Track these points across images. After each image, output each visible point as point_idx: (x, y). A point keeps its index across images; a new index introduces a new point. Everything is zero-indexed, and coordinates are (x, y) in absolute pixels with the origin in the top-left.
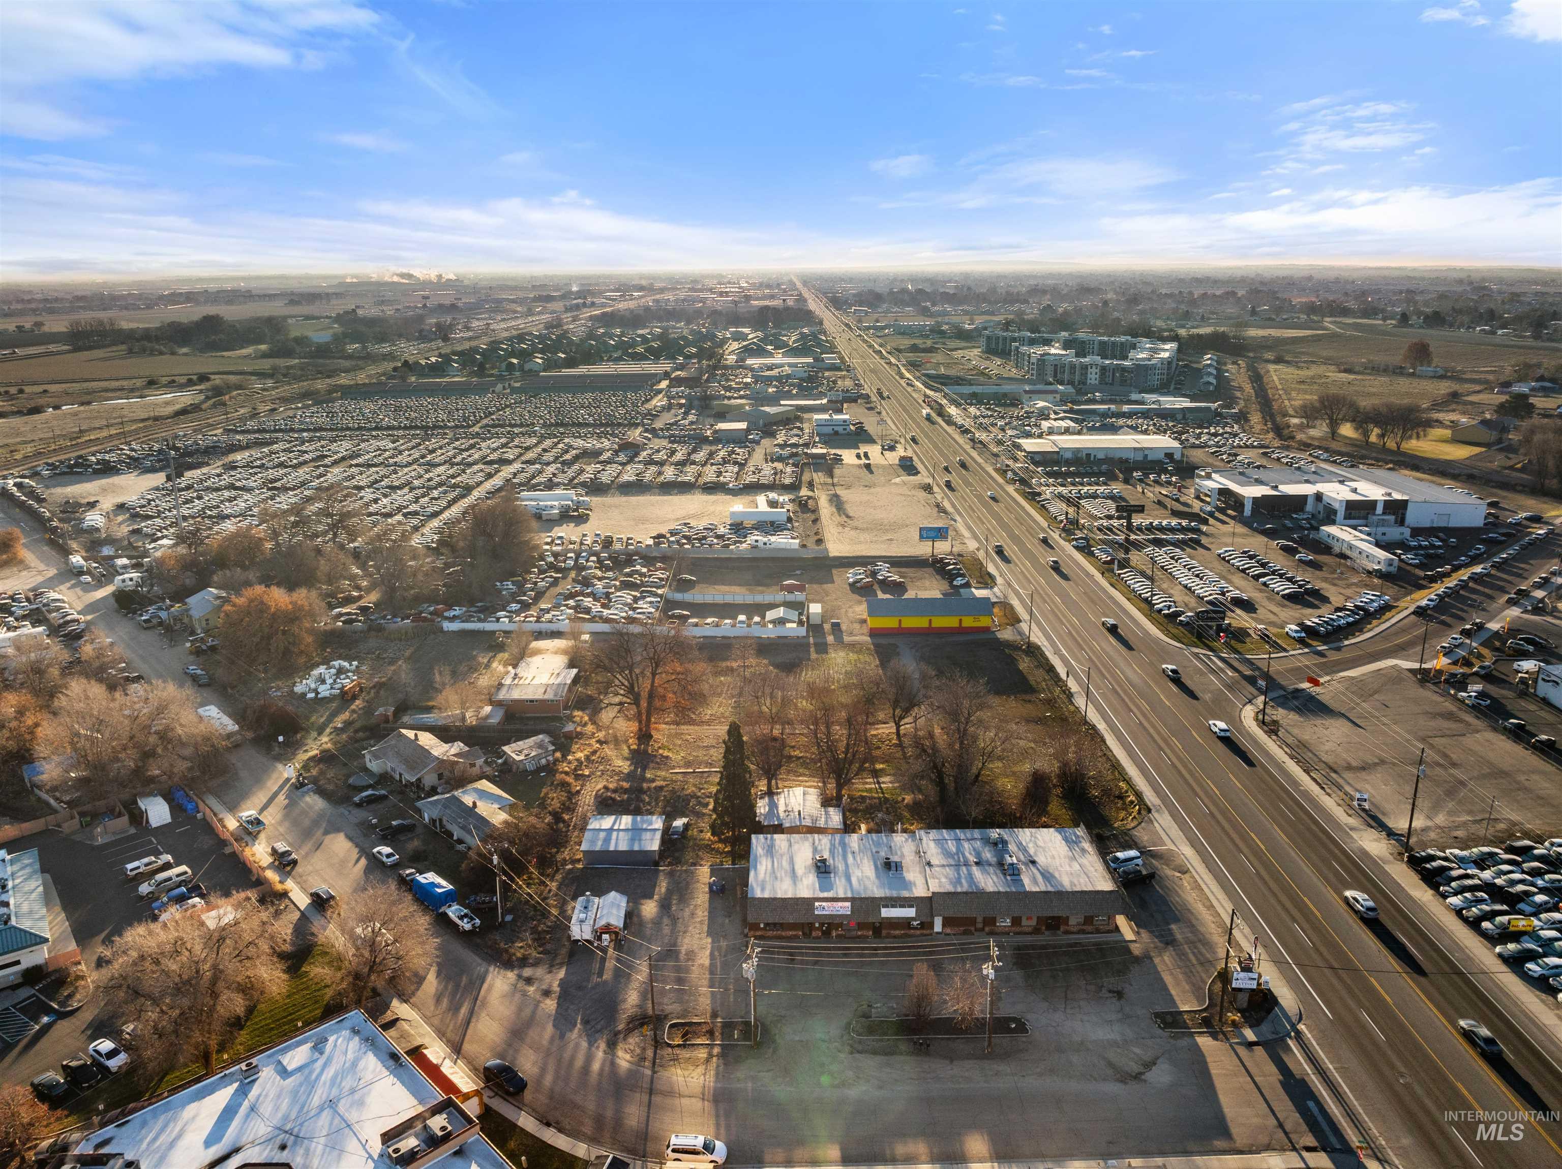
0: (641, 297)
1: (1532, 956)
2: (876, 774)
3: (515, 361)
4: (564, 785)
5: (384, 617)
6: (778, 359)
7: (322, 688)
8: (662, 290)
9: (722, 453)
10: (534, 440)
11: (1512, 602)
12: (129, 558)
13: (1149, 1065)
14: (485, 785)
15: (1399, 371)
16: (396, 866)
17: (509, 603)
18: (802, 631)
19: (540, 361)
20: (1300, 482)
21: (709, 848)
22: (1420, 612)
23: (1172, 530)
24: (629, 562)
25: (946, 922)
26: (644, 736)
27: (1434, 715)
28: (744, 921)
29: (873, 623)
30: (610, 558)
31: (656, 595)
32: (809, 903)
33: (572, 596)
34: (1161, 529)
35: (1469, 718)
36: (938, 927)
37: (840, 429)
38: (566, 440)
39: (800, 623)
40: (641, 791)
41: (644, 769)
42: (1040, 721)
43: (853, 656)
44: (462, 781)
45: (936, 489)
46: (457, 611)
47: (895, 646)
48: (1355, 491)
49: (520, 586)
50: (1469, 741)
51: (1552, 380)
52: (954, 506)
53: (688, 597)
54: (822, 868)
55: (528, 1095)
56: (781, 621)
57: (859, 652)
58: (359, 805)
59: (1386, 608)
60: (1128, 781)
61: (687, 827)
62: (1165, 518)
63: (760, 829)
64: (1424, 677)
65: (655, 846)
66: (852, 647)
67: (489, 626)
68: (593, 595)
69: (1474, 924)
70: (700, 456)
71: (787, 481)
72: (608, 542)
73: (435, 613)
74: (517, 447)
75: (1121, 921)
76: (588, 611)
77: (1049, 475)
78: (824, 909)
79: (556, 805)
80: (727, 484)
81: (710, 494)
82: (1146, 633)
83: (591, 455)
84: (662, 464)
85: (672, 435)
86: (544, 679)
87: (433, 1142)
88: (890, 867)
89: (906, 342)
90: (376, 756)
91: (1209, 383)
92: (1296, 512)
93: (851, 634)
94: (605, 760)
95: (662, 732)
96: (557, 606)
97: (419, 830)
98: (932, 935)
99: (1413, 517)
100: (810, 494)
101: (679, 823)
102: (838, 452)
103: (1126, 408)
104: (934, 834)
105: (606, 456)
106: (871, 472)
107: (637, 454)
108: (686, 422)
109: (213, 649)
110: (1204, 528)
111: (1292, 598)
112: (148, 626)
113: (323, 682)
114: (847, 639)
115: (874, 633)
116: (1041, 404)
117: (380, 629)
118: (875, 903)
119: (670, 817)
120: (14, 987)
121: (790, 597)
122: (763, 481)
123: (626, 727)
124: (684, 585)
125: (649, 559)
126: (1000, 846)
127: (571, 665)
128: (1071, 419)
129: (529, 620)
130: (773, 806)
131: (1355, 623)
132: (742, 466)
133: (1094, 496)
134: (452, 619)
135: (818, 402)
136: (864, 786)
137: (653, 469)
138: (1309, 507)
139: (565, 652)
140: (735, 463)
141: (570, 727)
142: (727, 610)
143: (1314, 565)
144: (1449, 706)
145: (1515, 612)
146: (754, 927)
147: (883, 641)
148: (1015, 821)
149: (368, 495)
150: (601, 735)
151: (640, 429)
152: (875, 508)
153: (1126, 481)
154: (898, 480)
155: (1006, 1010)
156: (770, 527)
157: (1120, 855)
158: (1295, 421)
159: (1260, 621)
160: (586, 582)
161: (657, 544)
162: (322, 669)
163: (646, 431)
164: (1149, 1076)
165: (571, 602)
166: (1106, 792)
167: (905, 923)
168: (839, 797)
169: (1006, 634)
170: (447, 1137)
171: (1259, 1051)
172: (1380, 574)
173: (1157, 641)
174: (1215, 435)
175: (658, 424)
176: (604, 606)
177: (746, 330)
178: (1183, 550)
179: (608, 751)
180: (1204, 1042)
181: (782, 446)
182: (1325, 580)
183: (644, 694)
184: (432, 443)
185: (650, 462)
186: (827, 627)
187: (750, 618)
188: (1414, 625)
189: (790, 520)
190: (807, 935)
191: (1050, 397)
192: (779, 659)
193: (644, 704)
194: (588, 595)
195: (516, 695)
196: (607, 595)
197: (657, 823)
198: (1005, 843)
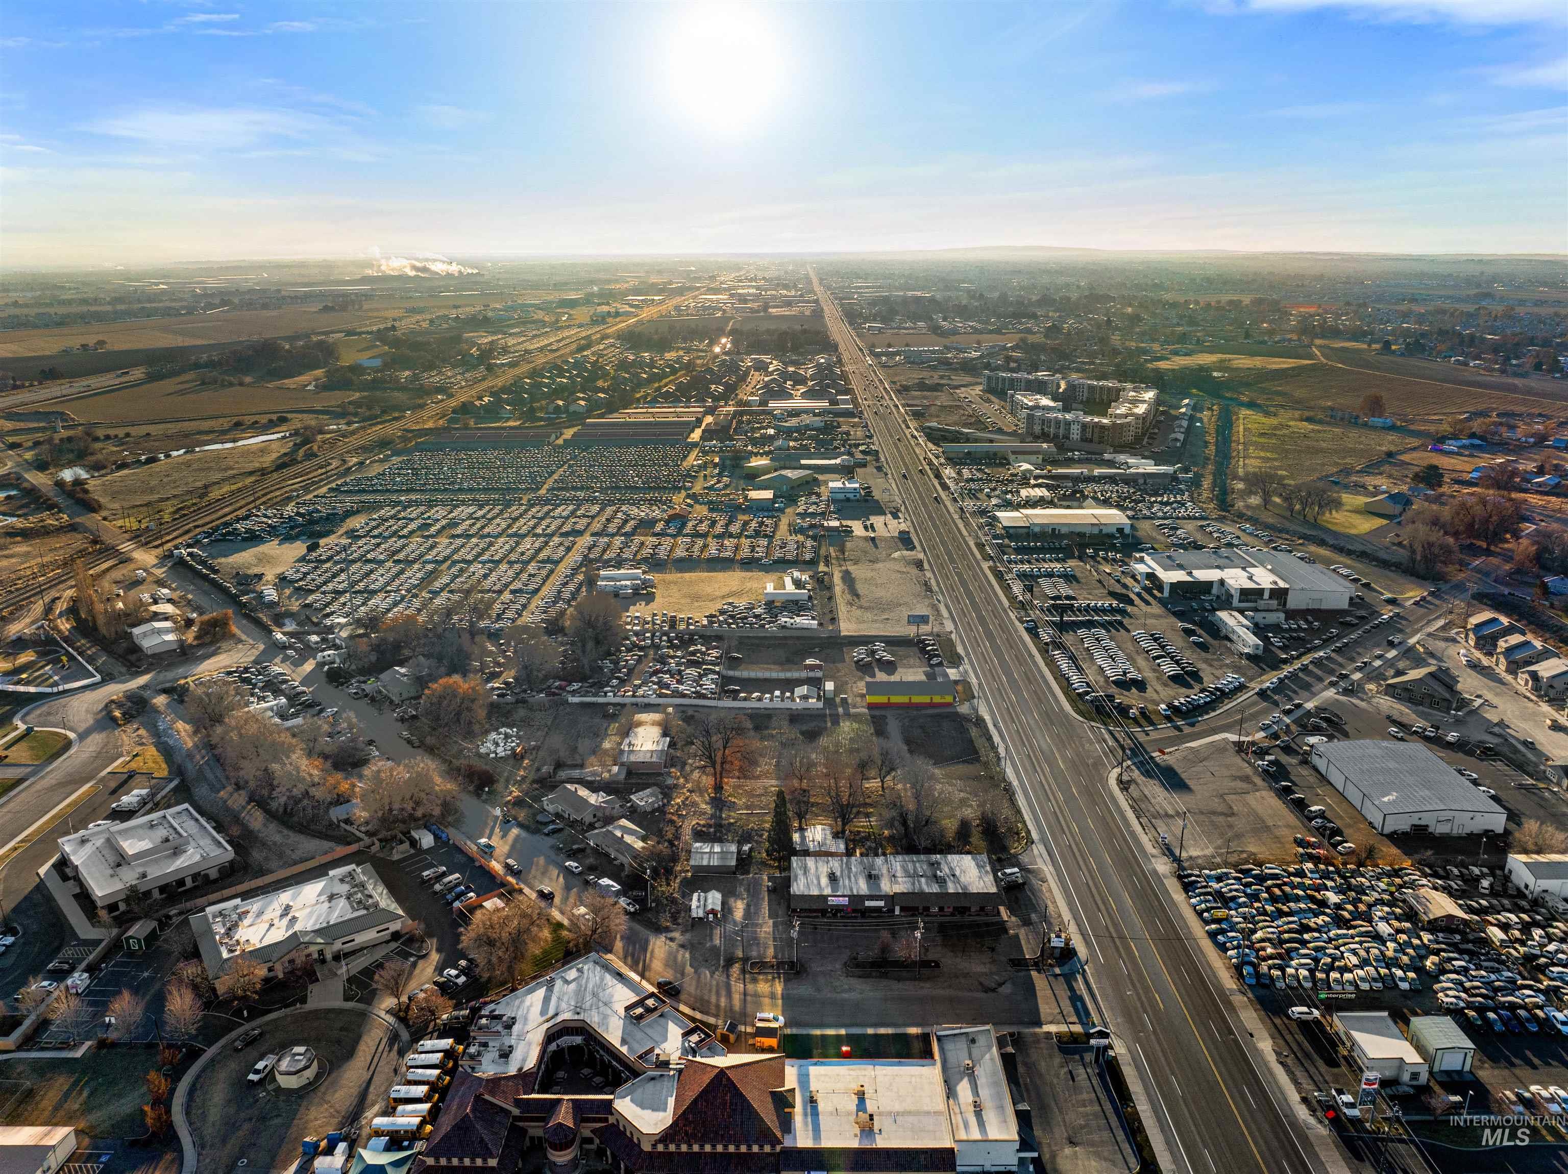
0: (661, 302)
1: (1223, 932)
2: (868, 815)
3: (561, 403)
4: (672, 822)
5: (525, 691)
6: (798, 403)
7: (500, 750)
8: (681, 291)
9: (754, 524)
10: (596, 508)
11: (1333, 684)
12: (318, 634)
13: (1000, 985)
14: (624, 822)
15: (1353, 422)
16: (580, 873)
17: (610, 679)
18: (820, 705)
19: (582, 403)
20: (1211, 567)
21: (764, 864)
22: (1262, 694)
23: (1104, 611)
24: (692, 641)
25: (902, 909)
26: (718, 788)
27: (1235, 778)
28: (789, 907)
29: (870, 699)
30: (677, 638)
31: (714, 672)
32: (824, 898)
33: (656, 673)
34: (1096, 610)
35: (1258, 781)
36: (897, 912)
37: (851, 496)
38: (624, 508)
39: (819, 698)
40: (721, 826)
41: (721, 810)
42: (977, 778)
43: (855, 725)
44: (610, 820)
45: (926, 566)
46: (575, 686)
47: (885, 717)
48: (1250, 578)
49: (616, 663)
50: (1251, 799)
51: (1481, 438)
52: (938, 584)
53: (737, 674)
54: (832, 878)
55: (683, 996)
56: (805, 698)
57: (860, 722)
58: (547, 835)
59: (1241, 688)
60: (1024, 823)
61: (751, 849)
62: (1101, 598)
63: (795, 853)
64: (1240, 747)
65: (733, 863)
66: (856, 718)
67: (601, 700)
68: (668, 672)
69: (1200, 914)
70: (735, 528)
71: (808, 557)
72: (673, 622)
73: (560, 688)
74: (584, 516)
75: (1002, 909)
76: (667, 686)
77: (1018, 551)
78: (832, 901)
79: (670, 836)
80: (760, 559)
81: (748, 570)
82: (1061, 709)
83: (646, 525)
84: (704, 536)
85: (711, 502)
86: (649, 746)
87: (649, 1011)
88: (872, 878)
89: (913, 376)
90: (551, 801)
91: (1176, 440)
92: (1204, 594)
93: (855, 706)
94: (694, 804)
95: (730, 783)
96: (644, 683)
97: (588, 851)
98: (893, 916)
99: (1293, 602)
100: (826, 569)
101: (746, 848)
102: (849, 523)
103: (1097, 472)
104: (900, 858)
105: (659, 527)
106: (876, 547)
107: (684, 525)
108: (720, 485)
109: (414, 717)
110: (1129, 609)
111: (1175, 678)
112: (357, 696)
113: (497, 744)
114: (852, 711)
115: (871, 706)
116: (1026, 466)
117: (524, 701)
118: (862, 898)
119: (740, 843)
120: (387, 942)
121: (811, 674)
122: (789, 557)
123: (708, 781)
124: (734, 663)
125: (707, 639)
126: (935, 865)
127: (665, 734)
128: (1048, 487)
129: (626, 695)
130: (803, 838)
131: (1213, 701)
132: (771, 537)
133: (1050, 575)
134: (573, 693)
135: (833, 462)
136: (861, 824)
137: (700, 542)
138: (1215, 591)
139: (658, 724)
140: (766, 536)
141: (670, 781)
142: (766, 685)
143: (1203, 647)
144: (1249, 771)
145: (1331, 693)
146: (794, 911)
147: (877, 713)
148: (948, 849)
149: (477, 569)
150: (689, 786)
151: (683, 493)
152: (876, 585)
153: (1080, 558)
154: (896, 555)
155: (930, 956)
156: (795, 606)
157: (1008, 871)
158: (1240, 486)
159: (1146, 700)
160: (663, 660)
161: (711, 623)
162: (493, 735)
163: (688, 496)
164: (1000, 990)
165: (654, 679)
166: (1010, 829)
167: (878, 910)
168: (843, 832)
169: (964, 709)
170: (655, 1009)
171: (1061, 979)
172: (1249, 657)
173: (1067, 716)
174: (1167, 504)
175: (698, 488)
176: (679, 682)
177: (766, 358)
178: (1108, 631)
179: (696, 798)
180: (1034, 973)
181: (803, 515)
182: (1206, 661)
183: (719, 760)
184: (515, 510)
185: (697, 535)
186: (838, 700)
187: (783, 693)
188: (1254, 704)
189: (810, 598)
190: (824, 916)
191: (1033, 458)
192: (804, 728)
193: (718, 767)
194: (666, 673)
195: (633, 758)
196: (680, 672)
197: (733, 848)
198: (939, 864)
